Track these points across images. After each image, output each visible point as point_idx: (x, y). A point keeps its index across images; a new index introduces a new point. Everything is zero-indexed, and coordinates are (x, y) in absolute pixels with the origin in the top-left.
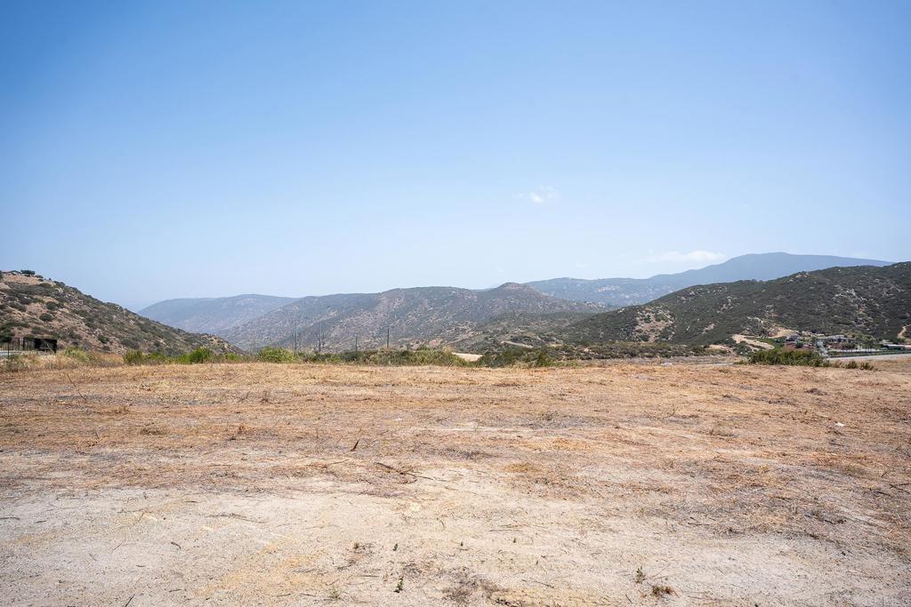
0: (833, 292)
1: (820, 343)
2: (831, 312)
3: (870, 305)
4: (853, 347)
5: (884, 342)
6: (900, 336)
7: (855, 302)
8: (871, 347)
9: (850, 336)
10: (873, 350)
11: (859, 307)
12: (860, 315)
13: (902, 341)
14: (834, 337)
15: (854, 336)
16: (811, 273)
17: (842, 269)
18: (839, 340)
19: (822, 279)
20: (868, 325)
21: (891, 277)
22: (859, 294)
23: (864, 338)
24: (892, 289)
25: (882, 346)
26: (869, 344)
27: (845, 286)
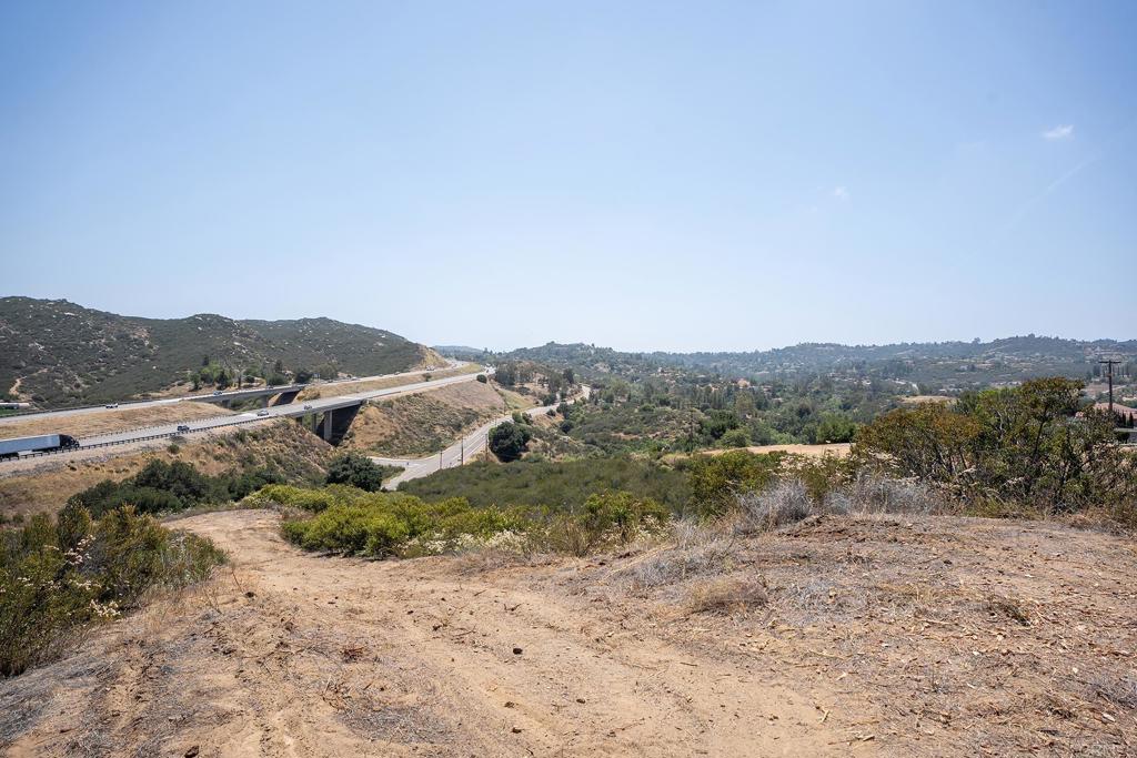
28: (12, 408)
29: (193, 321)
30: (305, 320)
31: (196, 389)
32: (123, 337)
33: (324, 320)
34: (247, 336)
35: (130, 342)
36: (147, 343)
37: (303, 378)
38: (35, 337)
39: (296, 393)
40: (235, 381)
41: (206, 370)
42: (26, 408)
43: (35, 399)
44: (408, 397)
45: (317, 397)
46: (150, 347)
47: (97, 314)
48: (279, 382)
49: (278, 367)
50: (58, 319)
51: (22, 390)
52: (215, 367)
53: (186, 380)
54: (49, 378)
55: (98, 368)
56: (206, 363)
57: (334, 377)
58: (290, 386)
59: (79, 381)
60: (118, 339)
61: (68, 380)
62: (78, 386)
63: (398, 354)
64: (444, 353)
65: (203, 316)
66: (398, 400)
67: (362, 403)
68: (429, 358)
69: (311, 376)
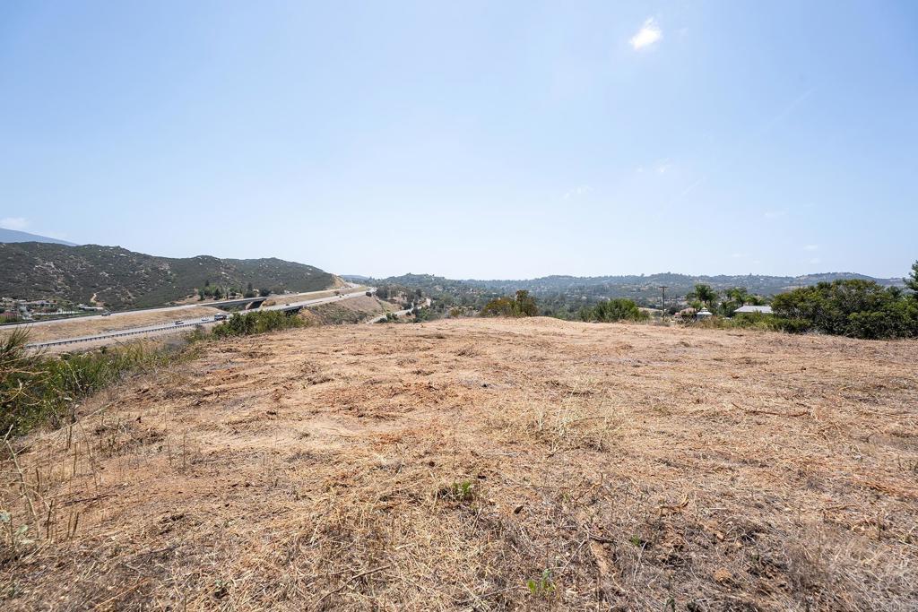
0: (33, 263)
1: (24, 308)
2: (32, 281)
3: (66, 276)
4: (55, 311)
5: (81, 305)
6: (92, 300)
7: (54, 273)
8: (72, 310)
9: (52, 302)
10: (73, 312)
11: (58, 277)
12: (59, 285)
13: (95, 305)
14: (37, 303)
15: (55, 301)
16: (9, 244)
17: (41, 244)
18: (43, 305)
19: (21, 251)
20: (66, 292)
21: (83, 255)
22: (57, 267)
23: (64, 302)
24: (83, 264)
25: (80, 309)
26: (69, 308)
27: (45, 260)
28: (93, 310)
29: (197, 259)
30: (263, 260)
31: (202, 299)
32: (155, 269)
33: (274, 260)
34: (229, 268)
35: (159, 272)
36: (169, 272)
37: (265, 293)
38: (103, 269)
39: (261, 302)
40: (225, 295)
41: (208, 288)
42: (101, 311)
43: (106, 305)
44: (326, 304)
45: (274, 304)
46: (171, 275)
47: (139, 255)
48: (251, 296)
49: (250, 287)
50: (116, 258)
51: (97, 300)
52: (213, 287)
53: (194, 294)
54: (113, 293)
55: (141, 287)
56: (207, 285)
57: (282, 293)
58: (258, 298)
59: (130, 295)
60: (152, 269)
61: (124, 294)
62: (129, 298)
63: (320, 280)
64: (347, 279)
65: (202, 256)
66: (321, 306)
67: (300, 307)
68: (338, 282)
69: (270, 292)
